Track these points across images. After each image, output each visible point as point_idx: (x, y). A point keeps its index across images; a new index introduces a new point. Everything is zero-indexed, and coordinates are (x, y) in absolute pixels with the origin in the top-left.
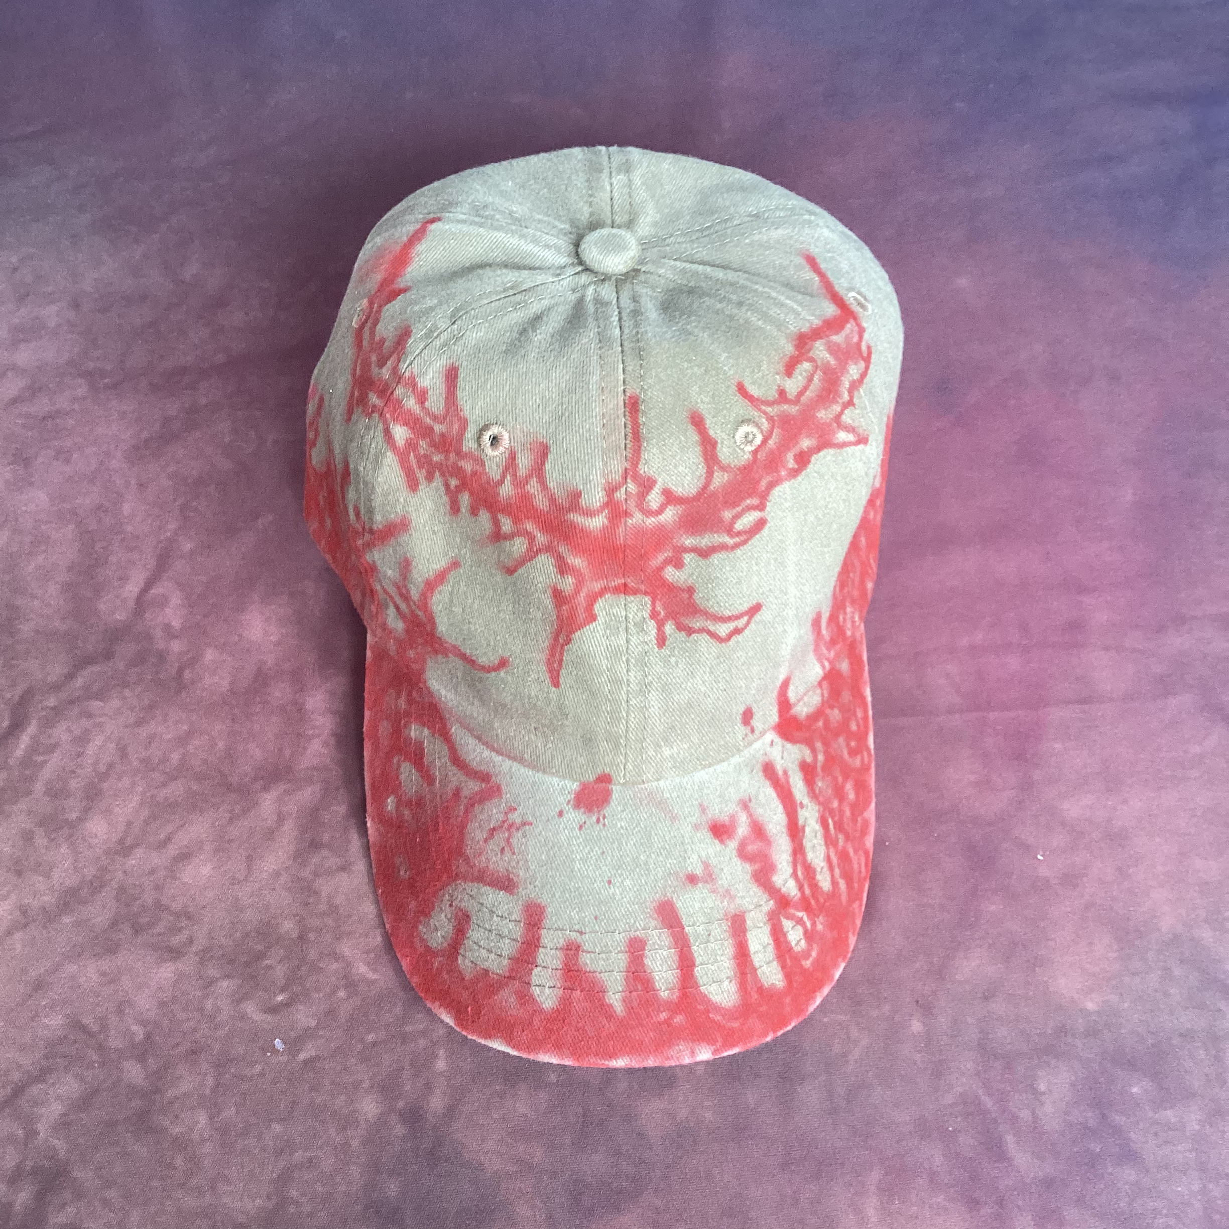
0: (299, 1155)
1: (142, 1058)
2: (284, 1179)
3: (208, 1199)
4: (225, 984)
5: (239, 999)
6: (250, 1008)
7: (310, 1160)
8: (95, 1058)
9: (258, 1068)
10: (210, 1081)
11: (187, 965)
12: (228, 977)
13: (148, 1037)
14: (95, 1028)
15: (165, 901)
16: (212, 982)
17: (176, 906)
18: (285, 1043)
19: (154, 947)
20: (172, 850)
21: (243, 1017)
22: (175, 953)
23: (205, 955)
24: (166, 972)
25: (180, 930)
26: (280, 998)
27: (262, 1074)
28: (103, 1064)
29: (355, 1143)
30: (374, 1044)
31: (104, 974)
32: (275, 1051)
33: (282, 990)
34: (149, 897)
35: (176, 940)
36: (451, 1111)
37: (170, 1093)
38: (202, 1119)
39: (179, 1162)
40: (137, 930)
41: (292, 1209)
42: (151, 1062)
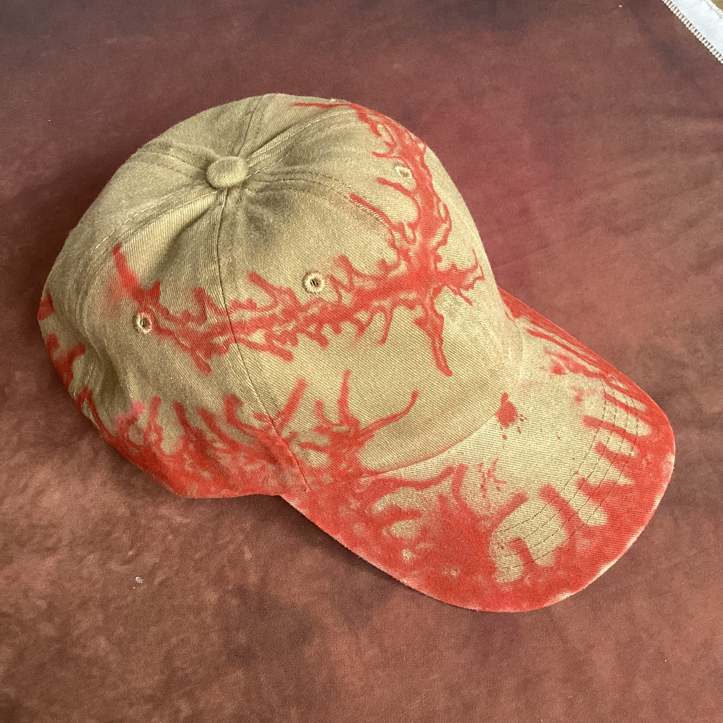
0: (174, 640)
1: (50, 619)
2: (169, 658)
3: (122, 688)
4: (91, 557)
5: (103, 563)
6: (113, 566)
7: (182, 640)
8: (18, 629)
9: (130, 599)
10: (100, 617)
11: (63, 553)
12: (91, 552)
13: (50, 605)
14: (11, 611)
15: (35, 522)
16: (81, 559)
17: (45, 522)
18: (142, 578)
19: (36, 551)
20: (31, 491)
21: (110, 572)
22: (52, 550)
23: (72, 545)
24: (50, 562)
25: (51, 536)
26: (131, 553)
27: (134, 601)
28: (24, 632)
29: (209, 620)
30: (202, 559)
31: (8, 578)
32: (138, 585)
33: (131, 549)
34: (24, 523)
35: (50, 543)
36: (264, 581)
37: (76, 633)
38: (102, 642)
39: (95, 672)
40: (22, 545)
41: (180, 674)
42: (56, 619)
